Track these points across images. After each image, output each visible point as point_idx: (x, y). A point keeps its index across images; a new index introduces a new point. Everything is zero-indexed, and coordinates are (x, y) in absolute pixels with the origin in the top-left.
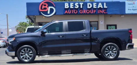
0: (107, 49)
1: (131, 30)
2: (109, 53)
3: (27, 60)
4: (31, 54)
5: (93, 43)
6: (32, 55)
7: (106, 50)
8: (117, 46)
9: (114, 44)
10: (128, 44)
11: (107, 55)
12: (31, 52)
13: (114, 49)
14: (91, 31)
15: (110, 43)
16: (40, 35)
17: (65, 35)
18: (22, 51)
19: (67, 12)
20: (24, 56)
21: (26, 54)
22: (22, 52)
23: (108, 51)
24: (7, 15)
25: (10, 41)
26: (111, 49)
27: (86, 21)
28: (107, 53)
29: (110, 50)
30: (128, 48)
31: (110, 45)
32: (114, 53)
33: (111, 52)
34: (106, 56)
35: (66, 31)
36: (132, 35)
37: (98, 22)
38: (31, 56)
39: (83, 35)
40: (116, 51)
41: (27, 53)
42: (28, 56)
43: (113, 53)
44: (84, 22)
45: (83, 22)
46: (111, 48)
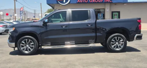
0: (114, 40)
1: (140, 19)
2: (115, 45)
3: (28, 51)
4: (32, 45)
5: (98, 34)
6: (34, 46)
7: (112, 42)
8: (124, 37)
9: (121, 35)
10: (137, 35)
11: (113, 46)
12: (32, 43)
13: (121, 40)
14: (96, 21)
15: (116, 34)
16: (42, 25)
17: (69, 25)
18: (22, 42)
19: (79, 1)
20: (25, 47)
21: (27, 46)
22: (23, 44)
23: (114, 42)
24: (41, 4)
25: (11, 31)
26: (117, 40)
27: (92, 9)
28: (113, 44)
29: (117, 42)
30: (136, 39)
31: (117, 36)
32: (121, 44)
33: (117, 43)
34: (112, 48)
35: (70, 21)
36: (141, 25)
37: (104, 9)
38: (32, 48)
39: (88, 25)
40: (123, 43)
41: (28, 44)
42: (29, 48)
43: (119, 45)
44: (89, 10)
45: (87, 10)
46: (117, 38)
